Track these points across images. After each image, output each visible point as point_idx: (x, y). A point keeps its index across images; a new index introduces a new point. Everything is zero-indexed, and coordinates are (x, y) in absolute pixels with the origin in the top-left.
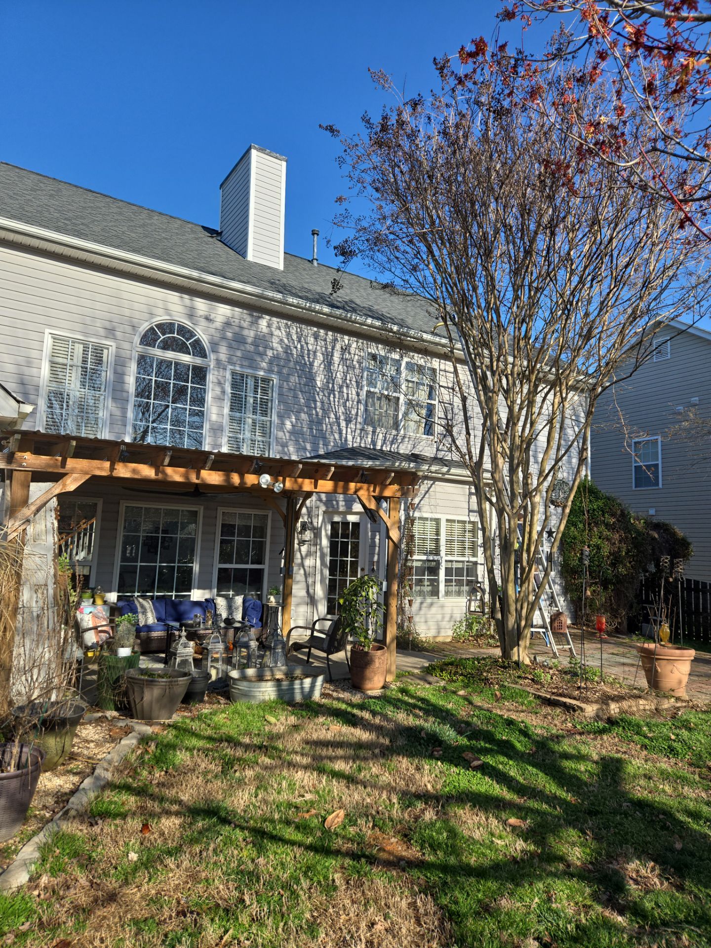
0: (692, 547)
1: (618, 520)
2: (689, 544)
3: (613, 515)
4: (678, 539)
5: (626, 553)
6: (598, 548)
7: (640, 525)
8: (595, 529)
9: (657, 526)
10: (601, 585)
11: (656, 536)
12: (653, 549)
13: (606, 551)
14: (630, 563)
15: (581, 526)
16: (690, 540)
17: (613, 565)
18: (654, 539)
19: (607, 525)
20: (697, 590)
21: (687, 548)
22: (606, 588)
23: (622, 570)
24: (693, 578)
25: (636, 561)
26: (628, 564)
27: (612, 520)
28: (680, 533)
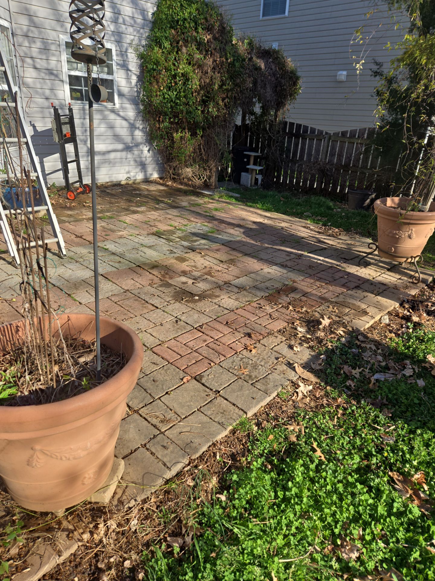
0: (300, 82)
1: (215, 38)
2: (298, 78)
3: (209, 29)
4: (286, 72)
5: (221, 87)
6: (186, 78)
7: (242, 48)
8: (184, 48)
9: (266, 54)
10: (189, 130)
11: (263, 66)
12: (255, 83)
13: (195, 83)
14: (223, 100)
15: (167, 44)
16: (299, 74)
17: (204, 103)
18: (258, 69)
19: (200, 45)
20: (297, 136)
21: (295, 84)
22: (194, 134)
23: (212, 110)
24: (296, 122)
25: (230, 98)
26: (221, 102)
27: (207, 37)
28: (290, 63)
